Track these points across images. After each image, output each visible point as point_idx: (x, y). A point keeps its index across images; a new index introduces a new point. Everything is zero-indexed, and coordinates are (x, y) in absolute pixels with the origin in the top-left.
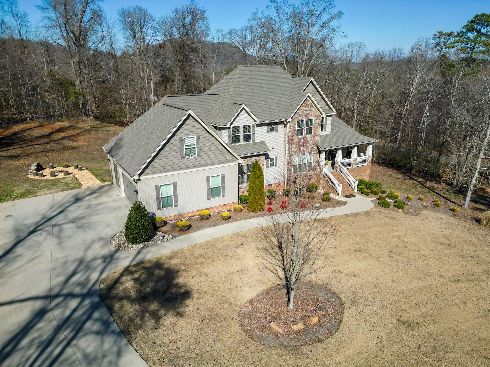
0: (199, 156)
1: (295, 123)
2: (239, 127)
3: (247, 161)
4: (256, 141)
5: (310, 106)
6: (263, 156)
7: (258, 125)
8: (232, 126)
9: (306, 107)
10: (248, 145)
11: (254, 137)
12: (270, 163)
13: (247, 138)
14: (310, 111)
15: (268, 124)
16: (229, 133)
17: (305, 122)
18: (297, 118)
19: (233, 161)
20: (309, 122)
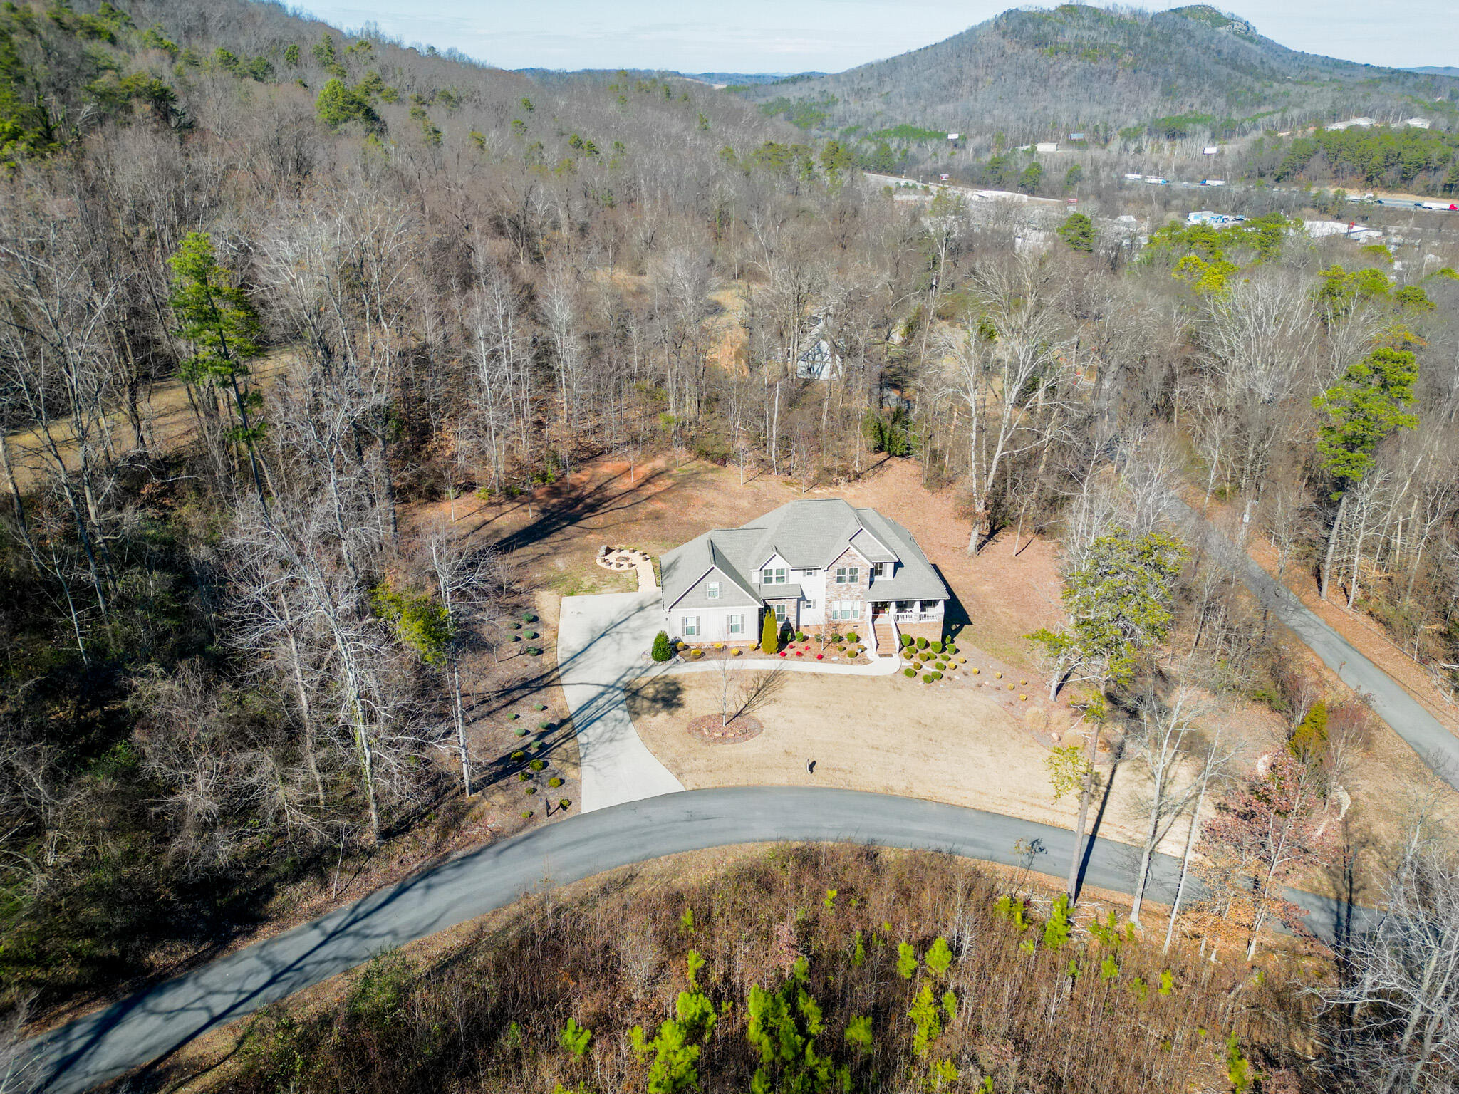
0: (720, 598)
1: (835, 570)
2: (771, 570)
3: (776, 602)
4: (791, 584)
5: (853, 556)
6: (794, 599)
7: (793, 570)
8: (764, 569)
9: (848, 557)
10: (781, 587)
11: (788, 581)
12: (807, 604)
13: (781, 580)
14: (853, 561)
15: (805, 569)
16: (760, 575)
17: (847, 571)
18: (838, 566)
19: (753, 604)
20: (854, 571)
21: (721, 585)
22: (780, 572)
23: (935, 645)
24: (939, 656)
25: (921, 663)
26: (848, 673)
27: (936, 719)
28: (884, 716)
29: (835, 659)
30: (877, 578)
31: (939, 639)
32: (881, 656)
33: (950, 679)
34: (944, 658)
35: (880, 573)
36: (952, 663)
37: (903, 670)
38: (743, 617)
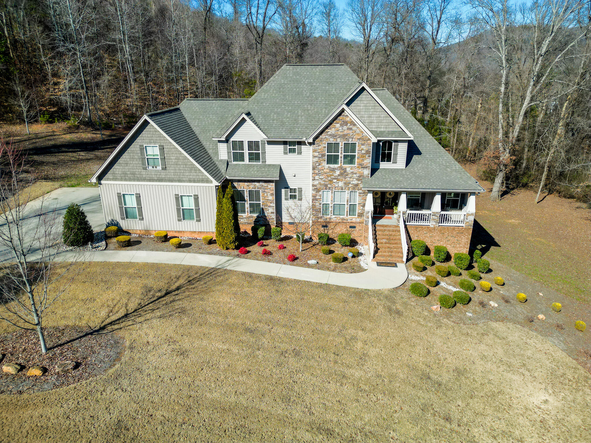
0: (164, 169)
1: (324, 145)
2: (242, 142)
3: (248, 186)
4: (267, 163)
5: (349, 124)
6: (271, 184)
7: (270, 143)
8: (231, 140)
9: (341, 125)
10: (254, 165)
11: (264, 158)
12: (290, 194)
13: (255, 157)
14: (350, 132)
15: (285, 143)
16: (228, 148)
17: (341, 146)
18: (326, 139)
19: (208, 181)
20: (350, 147)
21: (162, 149)
22: (253, 145)
23: (459, 258)
24: (465, 273)
25: (439, 278)
26: (324, 282)
27: (459, 372)
28: (364, 357)
29: (312, 262)
30: (383, 165)
31: (465, 250)
32: (379, 264)
33: (483, 304)
34: (473, 276)
35: (388, 158)
36: (485, 283)
37: (409, 284)
38: (196, 198)
